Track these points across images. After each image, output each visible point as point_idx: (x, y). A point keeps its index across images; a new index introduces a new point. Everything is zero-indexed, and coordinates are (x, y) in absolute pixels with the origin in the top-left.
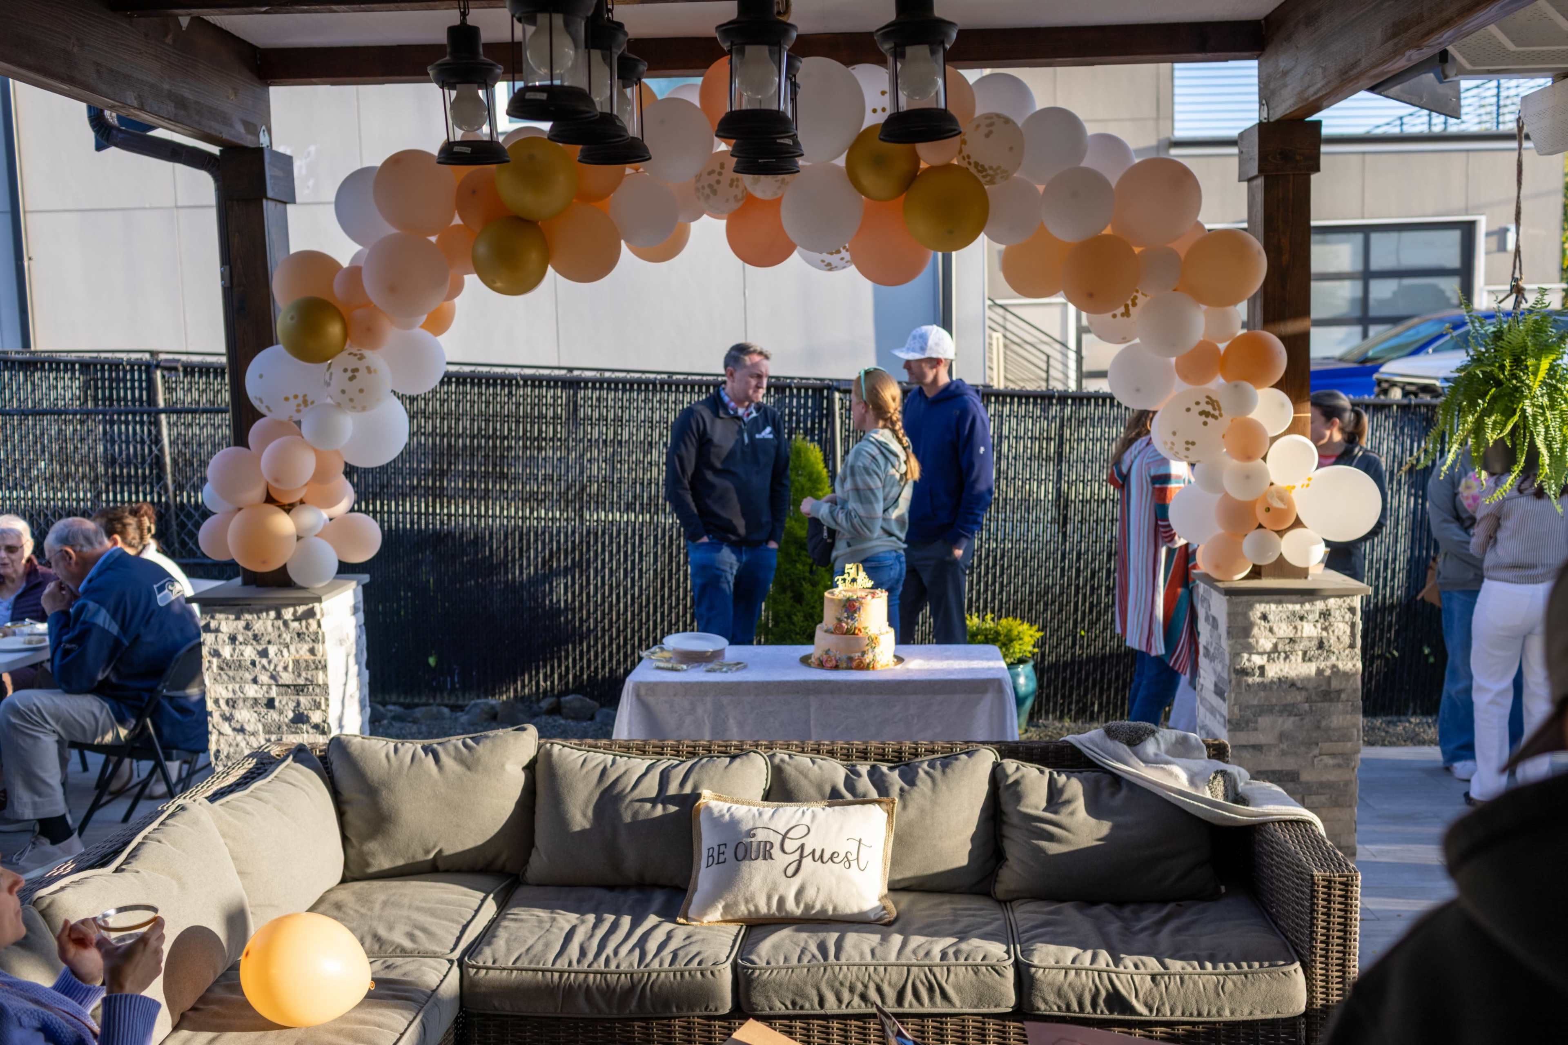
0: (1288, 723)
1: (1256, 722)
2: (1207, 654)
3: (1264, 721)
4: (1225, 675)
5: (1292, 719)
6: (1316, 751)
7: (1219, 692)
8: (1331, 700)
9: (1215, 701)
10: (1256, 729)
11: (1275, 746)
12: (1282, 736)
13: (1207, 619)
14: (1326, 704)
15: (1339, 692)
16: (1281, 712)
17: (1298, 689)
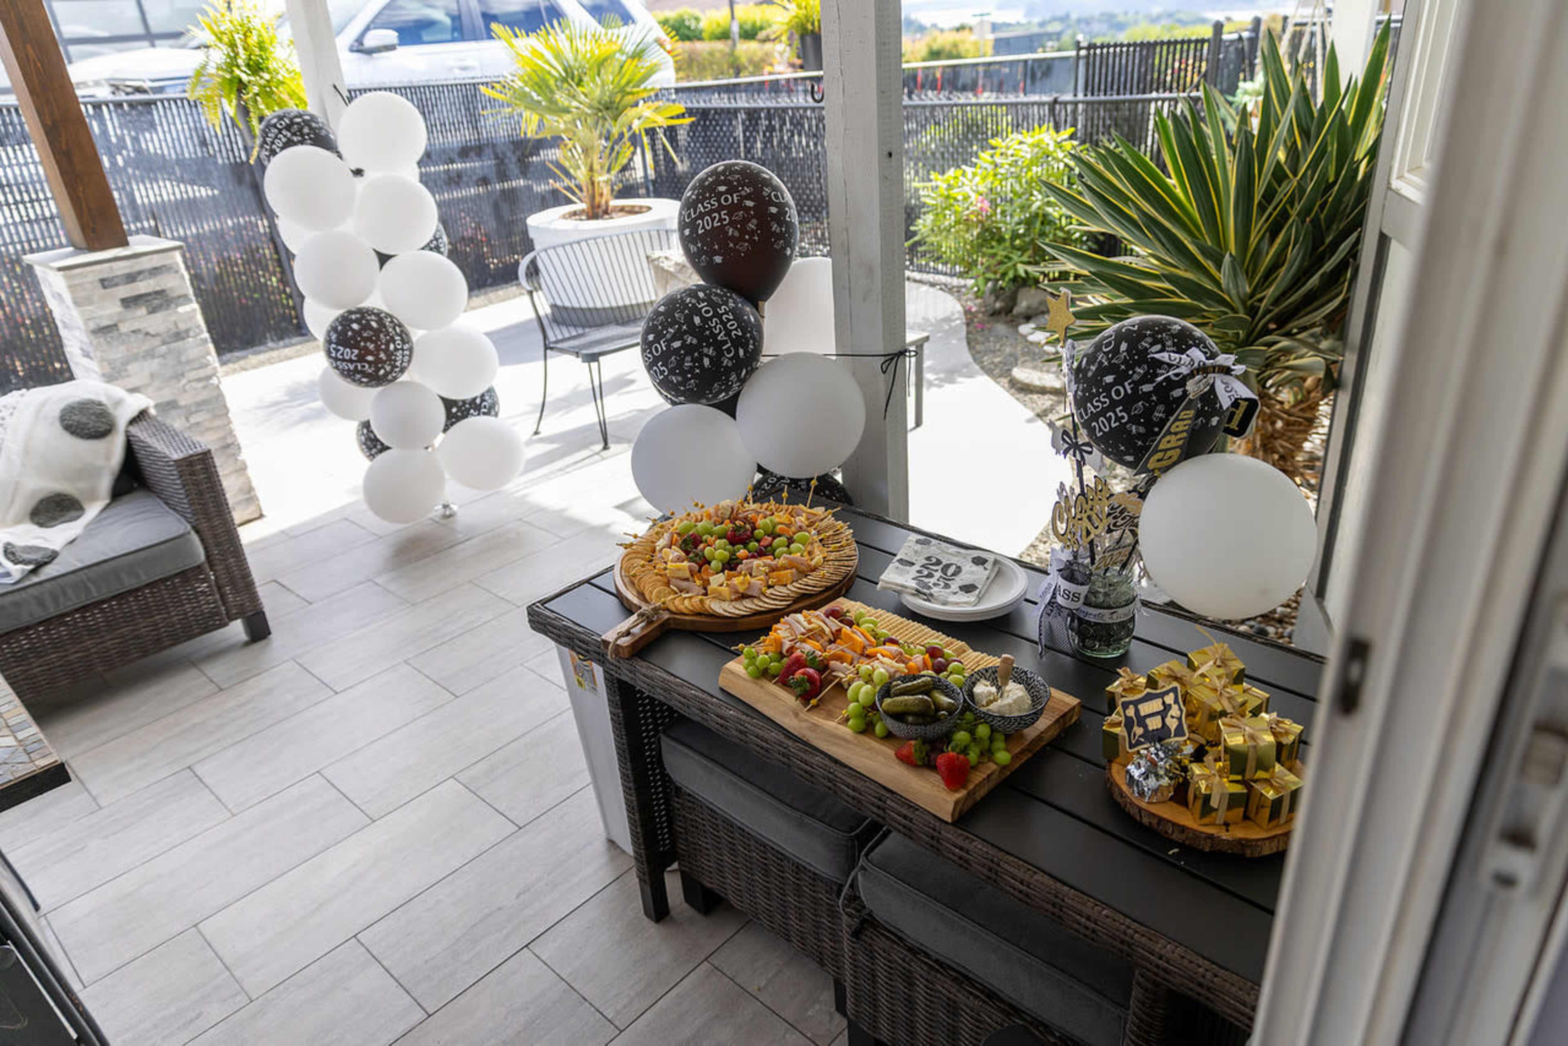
0: (154, 365)
1: (126, 370)
2: (66, 326)
3: (132, 368)
4: (85, 339)
5: (156, 360)
6: (184, 381)
7: (87, 355)
8: (183, 339)
9: (85, 361)
10: (128, 376)
11: (148, 385)
12: (152, 376)
13: (53, 296)
14: (180, 343)
15: (187, 331)
16: (144, 357)
17: (153, 336)
